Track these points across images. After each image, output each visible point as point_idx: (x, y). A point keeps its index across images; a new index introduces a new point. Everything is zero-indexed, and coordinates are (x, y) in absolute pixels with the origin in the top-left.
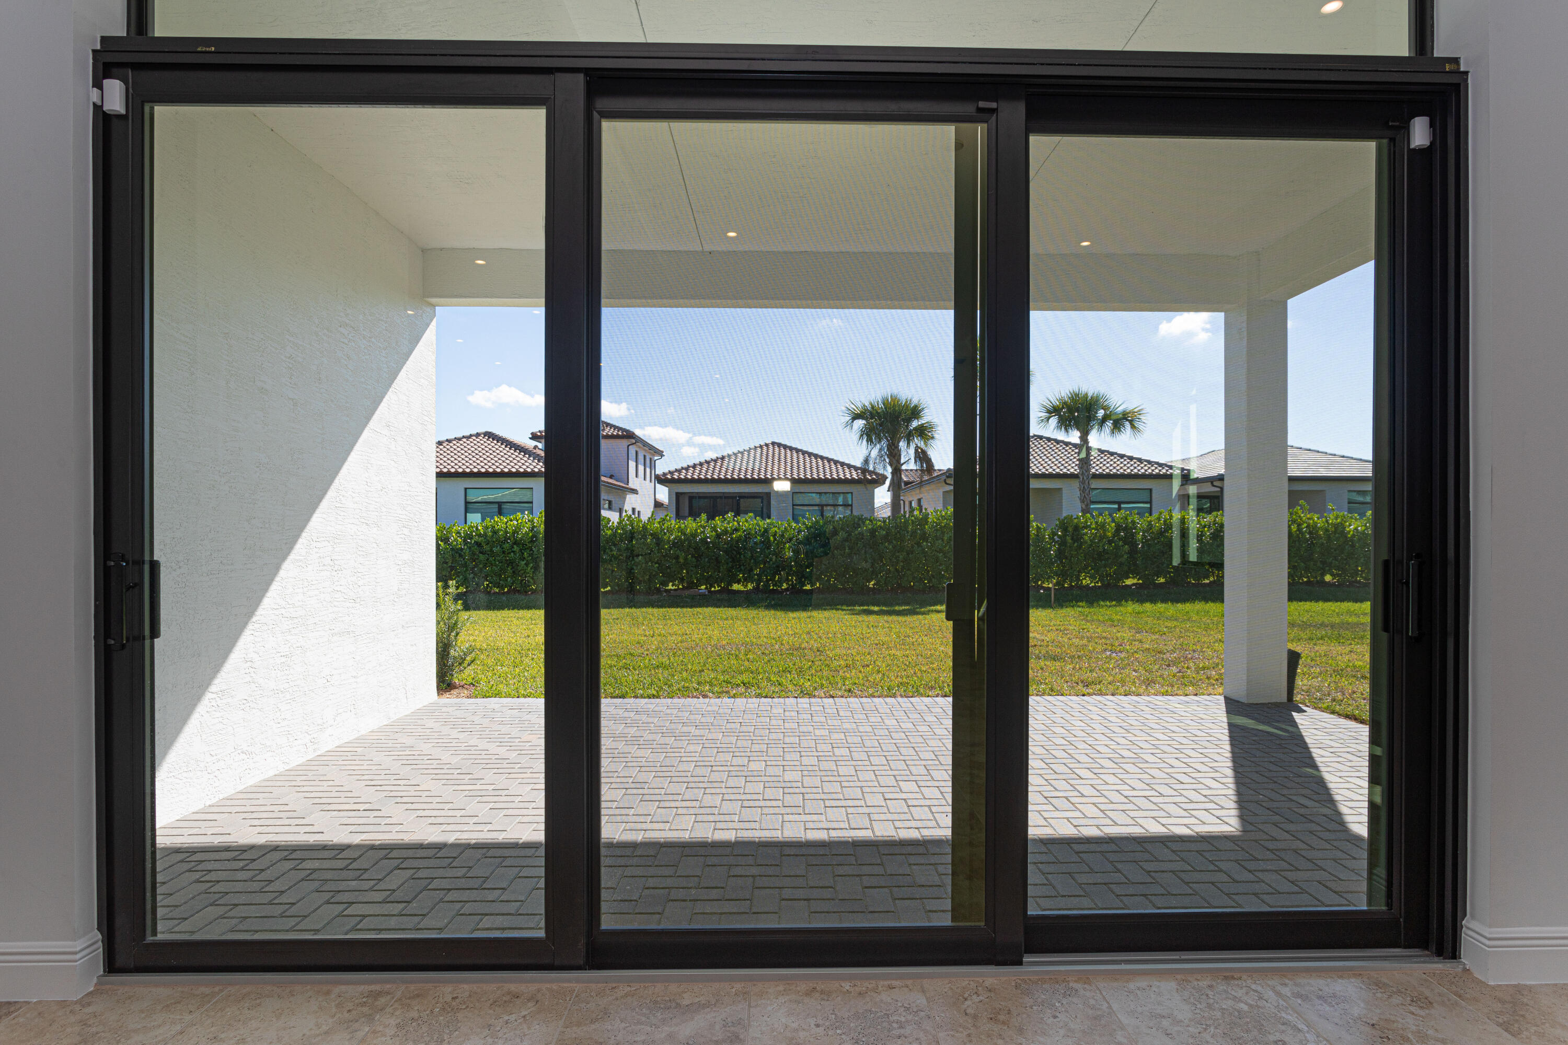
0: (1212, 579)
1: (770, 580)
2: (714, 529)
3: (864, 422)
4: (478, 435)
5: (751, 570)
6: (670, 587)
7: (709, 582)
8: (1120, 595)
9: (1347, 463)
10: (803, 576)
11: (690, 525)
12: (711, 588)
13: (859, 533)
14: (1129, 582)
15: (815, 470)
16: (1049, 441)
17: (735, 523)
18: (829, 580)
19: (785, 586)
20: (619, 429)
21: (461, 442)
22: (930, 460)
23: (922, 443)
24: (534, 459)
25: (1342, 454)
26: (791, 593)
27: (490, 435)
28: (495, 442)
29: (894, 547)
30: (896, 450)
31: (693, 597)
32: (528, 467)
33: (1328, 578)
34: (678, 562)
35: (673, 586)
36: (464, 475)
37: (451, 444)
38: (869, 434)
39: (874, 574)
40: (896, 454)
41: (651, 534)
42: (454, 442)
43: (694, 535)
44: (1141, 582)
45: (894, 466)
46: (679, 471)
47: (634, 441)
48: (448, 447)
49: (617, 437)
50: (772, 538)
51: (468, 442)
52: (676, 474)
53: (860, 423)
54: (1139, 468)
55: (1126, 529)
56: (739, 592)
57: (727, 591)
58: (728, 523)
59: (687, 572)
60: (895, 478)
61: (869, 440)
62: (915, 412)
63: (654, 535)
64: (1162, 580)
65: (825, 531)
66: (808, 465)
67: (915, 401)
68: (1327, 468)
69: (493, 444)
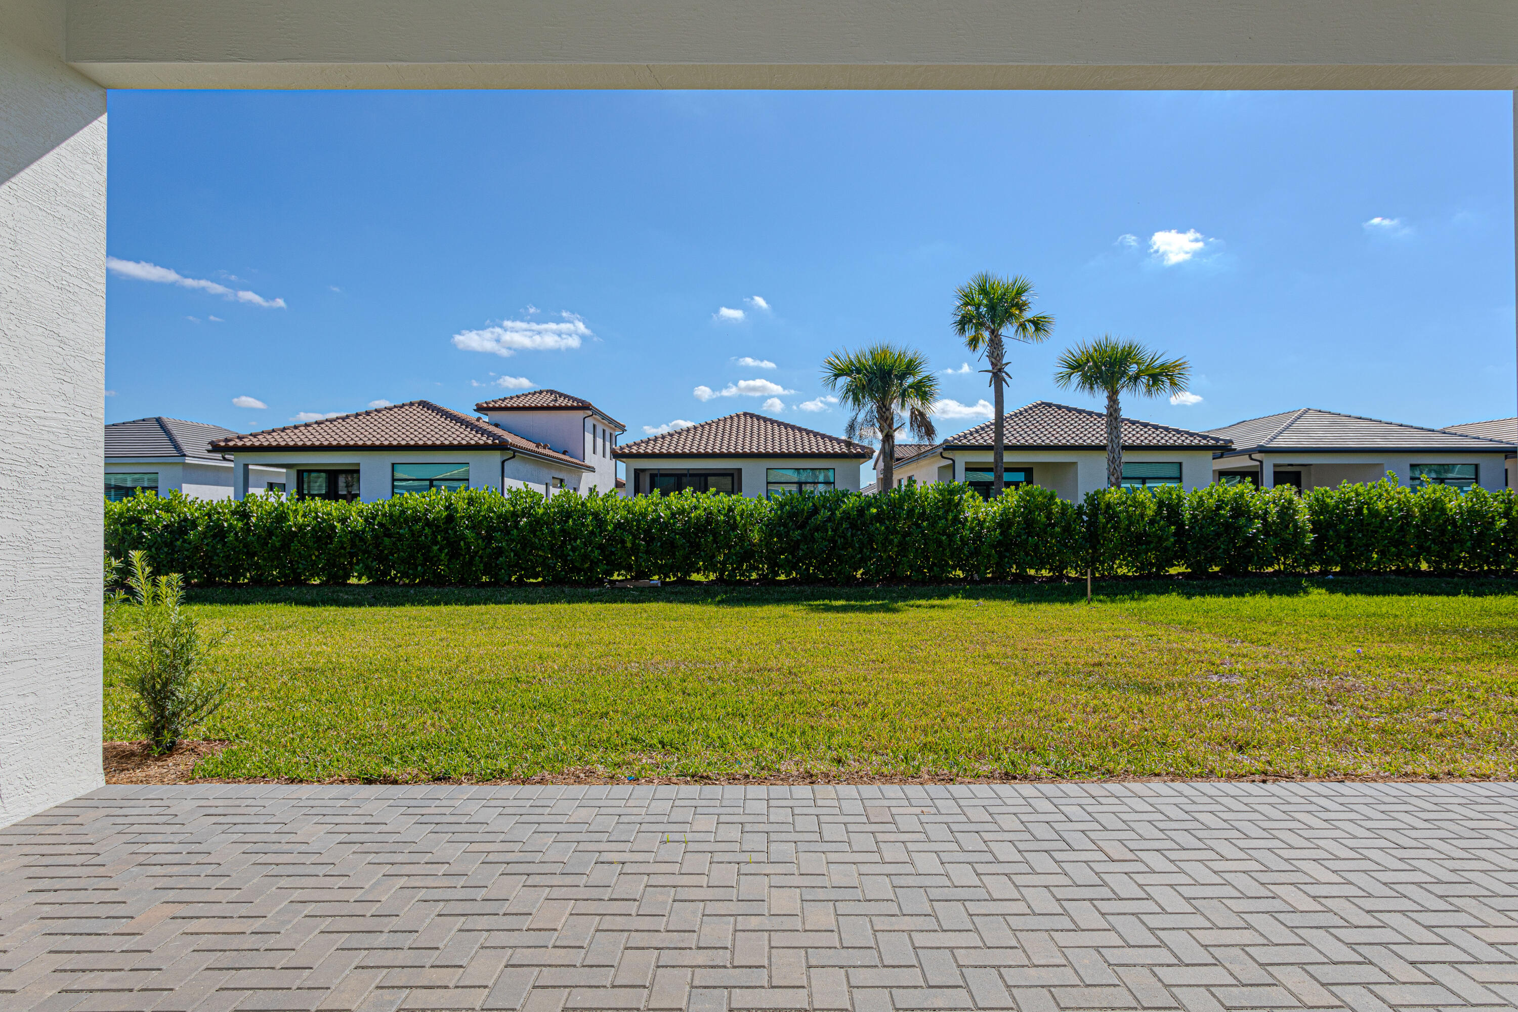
0: (1276, 567)
1: (737, 568)
2: (668, 507)
3: (849, 379)
4: (412, 404)
5: (714, 556)
6: (615, 577)
7: (663, 571)
8: (1163, 585)
9: (1408, 432)
10: (776, 564)
11: (641, 502)
12: (665, 578)
13: (844, 512)
14: (1173, 571)
15: (792, 443)
16: (1060, 409)
17: (694, 500)
18: (807, 569)
19: (754, 576)
20: (574, 399)
21: (392, 412)
22: (930, 423)
23: (920, 403)
24: (472, 430)
25: (1399, 422)
26: (762, 585)
27: (424, 404)
28: (430, 412)
29: (887, 528)
30: (887, 413)
31: (642, 590)
32: (463, 439)
33: (1424, 566)
34: (624, 547)
35: (618, 575)
36: (390, 448)
37: (380, 415)
38: (856, 394)
39: (862, 562)
40: (887, 418)
41: (592, 514)
42: (384, 412)
43: (644, 515)
44: (1189, 570)
45: (885, 432)
46: (638, 445)
47: (590, 413)
48: (376, 417)
49: (572, 408)
50: (738, 518)
51: (400, 412)
52: (635, 448)
53: (843, 381)
54: (1167, 438)
55: (1169, 506)
56: (699, 583)
57: (682, 582)
58: (686, 500)
59: (636, 559)
60: (887, 447)
61: (856, 400)
62: (911, 368)
63: (596, 515)
64: (1216, 569)
65: (803, 509)
66: (784, 438)
67: (910, 355)
68: (1384, 437)
69: (427, 415)
